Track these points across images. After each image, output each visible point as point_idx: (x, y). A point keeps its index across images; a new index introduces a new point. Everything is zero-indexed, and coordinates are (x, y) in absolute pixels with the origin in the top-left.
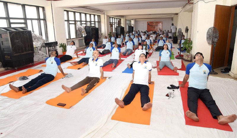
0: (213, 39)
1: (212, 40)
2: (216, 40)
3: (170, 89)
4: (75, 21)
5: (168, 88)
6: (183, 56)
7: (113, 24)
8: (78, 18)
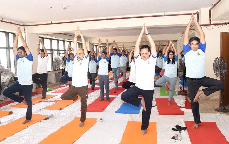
0: (221, 70)
1: (221, 72)
4: (52, 50)
5: (173, 129)
6: (186, 91)
8: (55, 47)
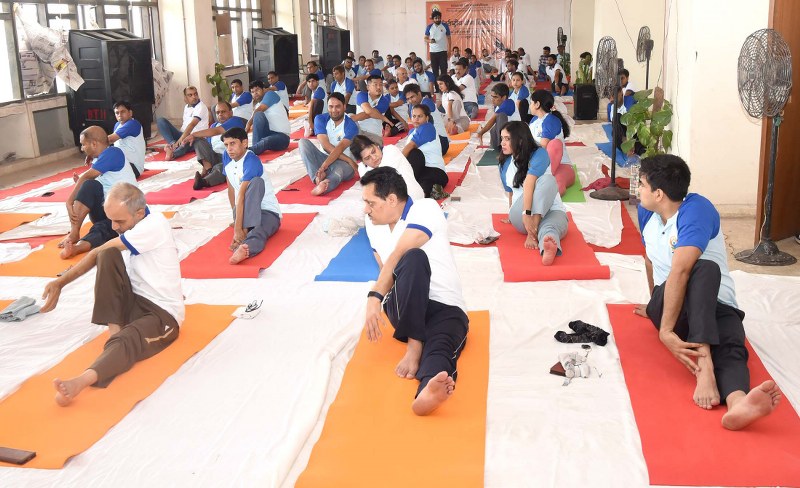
0: (766, 89)
1: (766, 96)
2: (780, 93)
3: (570, 342)
5: (560, 337)
6: (625, 183)
7: (233, 14)
